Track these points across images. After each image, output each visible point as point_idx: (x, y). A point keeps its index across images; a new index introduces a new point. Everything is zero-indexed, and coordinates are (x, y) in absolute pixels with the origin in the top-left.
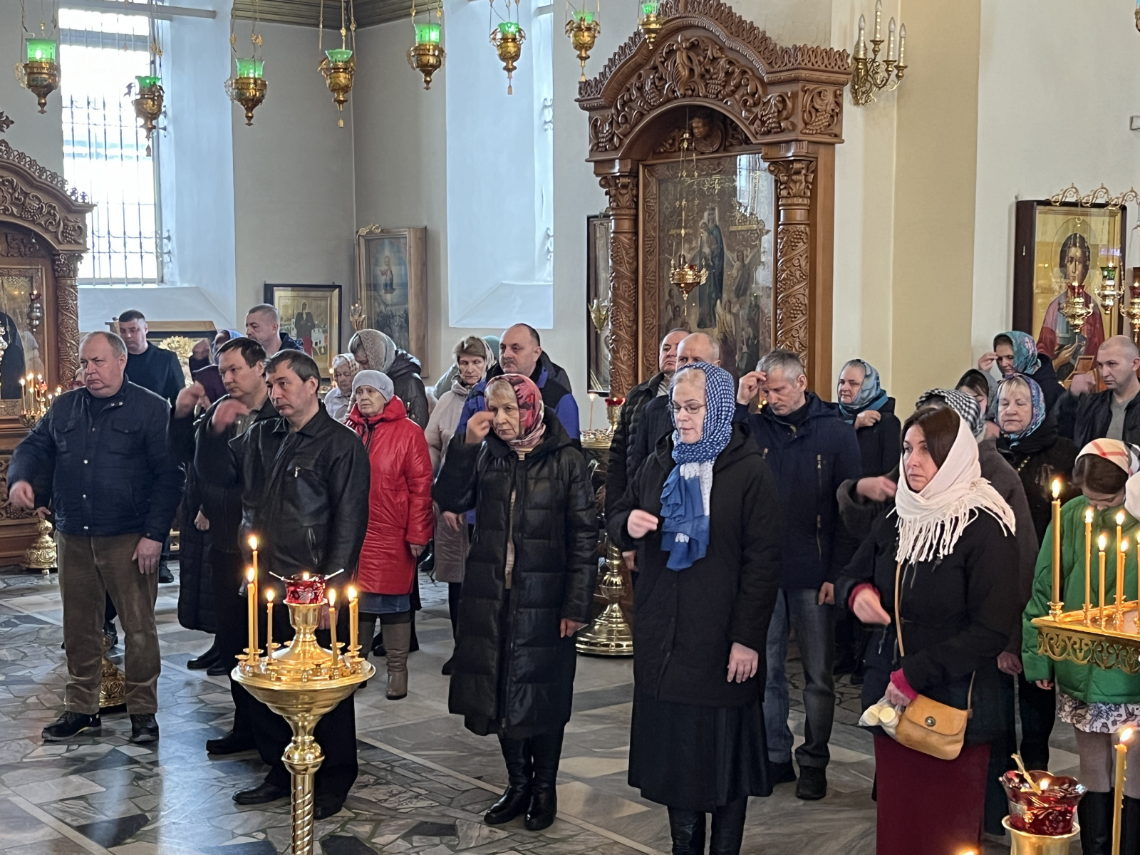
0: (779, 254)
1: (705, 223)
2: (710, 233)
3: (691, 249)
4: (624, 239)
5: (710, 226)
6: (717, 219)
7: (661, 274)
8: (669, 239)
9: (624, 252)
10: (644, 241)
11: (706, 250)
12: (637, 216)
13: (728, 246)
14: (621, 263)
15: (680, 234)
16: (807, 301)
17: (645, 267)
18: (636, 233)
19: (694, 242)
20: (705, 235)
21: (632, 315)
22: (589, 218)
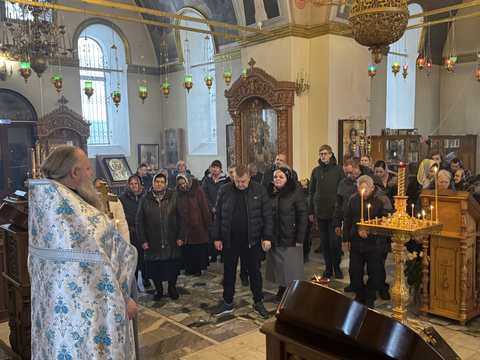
0: (279, 135)
2: (260, 129)
4: (238, 131)
6: (262, 126)
7: (248, 140)
8: (250, 131)
10: (243, 132)
11: (259, 134)
12: (241, 125)
13: (265, 133)
14: (237, 137)
15: (253, 130)
16: (286, 147)
17: (243, 138)
18: (241, 130)
19: (256, 132)
21: (240, 151)
22: (226, 126)
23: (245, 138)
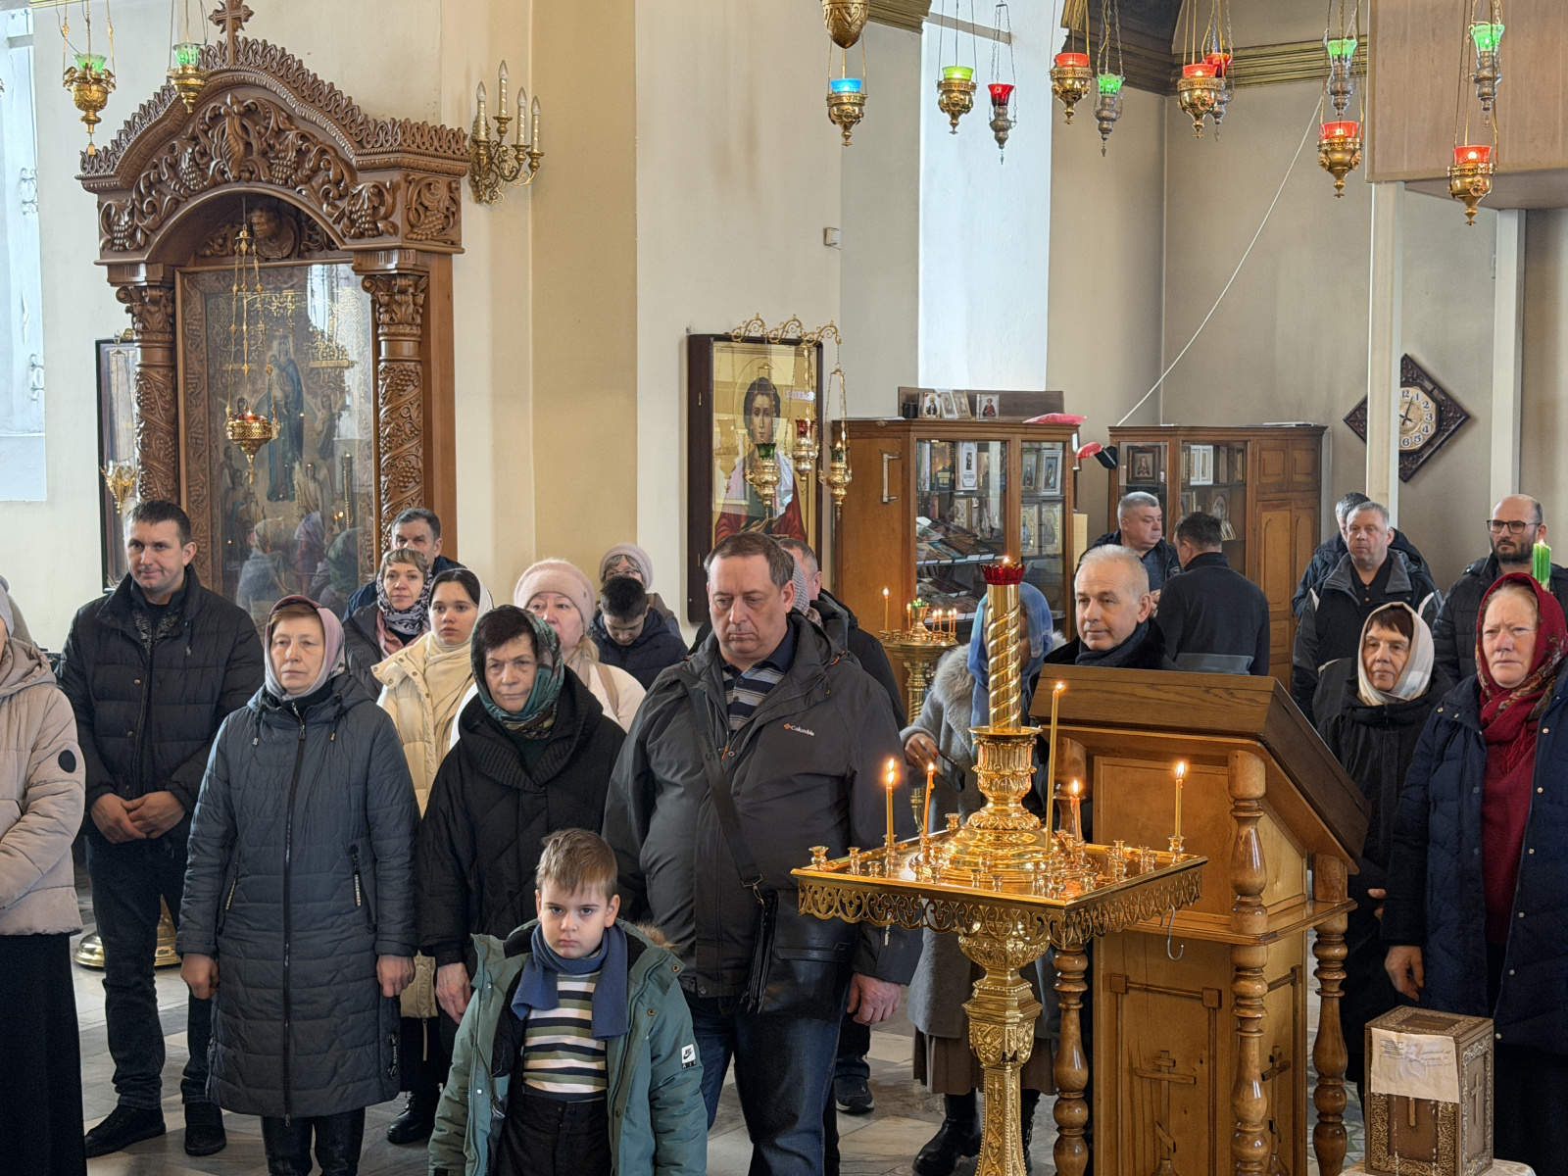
0: (381, 400)
1: (274, 356)
2: (283, 370)
3: (255, 391)
4: (157, 376)
5: (282, 359)
6: (292, 350)
7: (212, 425)
8: (222, 377)
9: (157, 395)
10: (185, 379)
11: (277, 393)
12: (174, 342)
13: (308, 387)
14: (152, 409)
15: (240, 371)
16: (421, 465)
17: (187, 415)
18: (174, 367)
19: (259, 382)
20: (275, 372)
21: (170, 483)
22: (98, 344)
23: (199, 413)
